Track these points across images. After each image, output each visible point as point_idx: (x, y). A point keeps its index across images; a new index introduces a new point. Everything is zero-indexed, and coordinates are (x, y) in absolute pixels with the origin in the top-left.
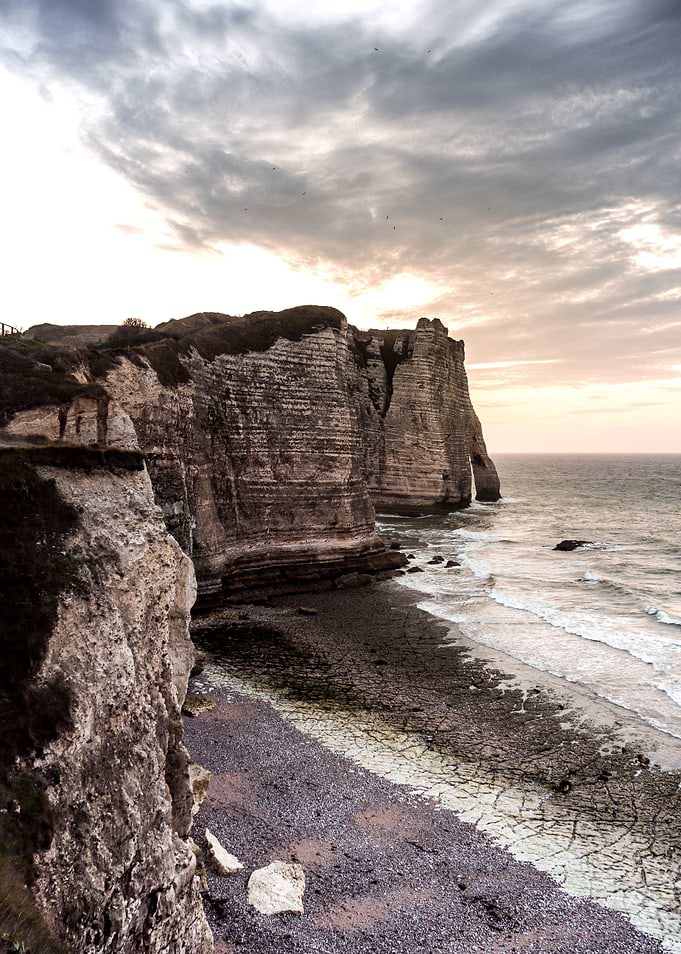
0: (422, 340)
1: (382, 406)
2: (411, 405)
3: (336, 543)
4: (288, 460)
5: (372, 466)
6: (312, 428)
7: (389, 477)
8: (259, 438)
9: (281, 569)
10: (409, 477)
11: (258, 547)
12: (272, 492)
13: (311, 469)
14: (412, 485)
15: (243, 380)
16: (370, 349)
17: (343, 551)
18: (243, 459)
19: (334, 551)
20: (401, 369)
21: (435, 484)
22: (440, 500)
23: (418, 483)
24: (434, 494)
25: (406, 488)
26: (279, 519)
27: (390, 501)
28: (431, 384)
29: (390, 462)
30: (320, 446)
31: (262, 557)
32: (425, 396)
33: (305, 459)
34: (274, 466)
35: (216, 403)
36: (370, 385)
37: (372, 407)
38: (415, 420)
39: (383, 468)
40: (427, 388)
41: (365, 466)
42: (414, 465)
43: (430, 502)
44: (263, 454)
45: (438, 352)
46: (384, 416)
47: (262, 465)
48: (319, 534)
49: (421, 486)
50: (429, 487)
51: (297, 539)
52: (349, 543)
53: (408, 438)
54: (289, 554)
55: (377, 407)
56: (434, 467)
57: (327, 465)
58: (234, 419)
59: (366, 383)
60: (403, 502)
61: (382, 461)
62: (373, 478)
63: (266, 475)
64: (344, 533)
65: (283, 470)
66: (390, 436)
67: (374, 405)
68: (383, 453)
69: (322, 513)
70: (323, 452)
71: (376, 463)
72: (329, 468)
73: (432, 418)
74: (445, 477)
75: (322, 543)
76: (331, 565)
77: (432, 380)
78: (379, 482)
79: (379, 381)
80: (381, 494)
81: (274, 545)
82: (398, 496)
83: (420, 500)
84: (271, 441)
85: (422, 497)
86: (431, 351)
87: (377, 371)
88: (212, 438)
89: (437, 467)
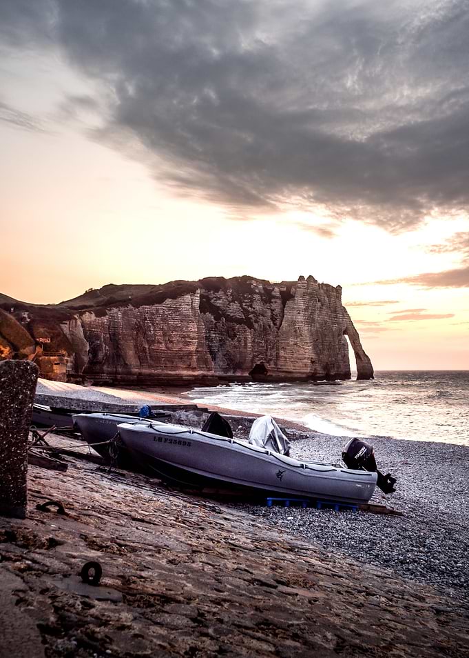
0: (300, 288)
1: (278, 324)
2: (294, 323)
3: (191, 373)
4: (172, 342)
5: (271, 356)
6: (181, 330)
7: (281, 362)
8: (159, 333)
9: (167, 380)
10: (292, 362)
11: (158, 371)
12: (165, 353)
13: (181, 345)
14: (294, 366)
15: (153, 314)
16: (273, 293)
17: (193, 376)
18: (152, 341)
19: (190, 376)
20: (289, 303)
21: (306, 365)
22: (310, 374)
23: (297, 365)
24: (306, 371)
25: (290, 367)
26: (167, 362)
27: (282, 375)
28: (305, 312)
29: (282, 353)
30: (184, 337)
31: (159, 375)
32: (300, 318)
33: (178, 342)
34: (166, 344)
35: (139, 322)
36: (272, 313)
37: (272, 324)
38: (295, 331)
39: (278, 357)
40: (302, 313)
41: (266, 356)
42: (295, 355)
43: (304, 376)
44: (161, 339)
45: (310, 294)
46: (279, 329)
47: (161, 343)
48: (183, 369)
49: (298, 367)
50: (303, 367)
51: (174, 370)
52: (196, 373)
53: (291, 341)
54: (171, 375)
55: (275, 324)
56: (306, 356)
57: (187, 344)
58: (149, 327)
59: (269, 311)
60: (289, 376)
61: (278, 353)
62: (272, 362)
63: (163, 347)
64: (194, 369)
65: (170, 345)
66: (282, 340)
67: (273, 323)
68: (278, 349)
69: (185, 361)
70: (186, 339)
71: (274, 354)
72: (188, 345)
73: (305, 330)
74: (313, 362)
75: (185, 373)
76: (189, 380)
77: (306, 309)
78: (276, 364)
79: (278, 311)
80: (277, 371)
81: (165, 372)
82: (286, 372)
83: (298, 374)
84: (164, 335)
85: (299, 373)
86: (304, 294)
87: (277, 305)
88: (137, 333)
89: (307, 356)
